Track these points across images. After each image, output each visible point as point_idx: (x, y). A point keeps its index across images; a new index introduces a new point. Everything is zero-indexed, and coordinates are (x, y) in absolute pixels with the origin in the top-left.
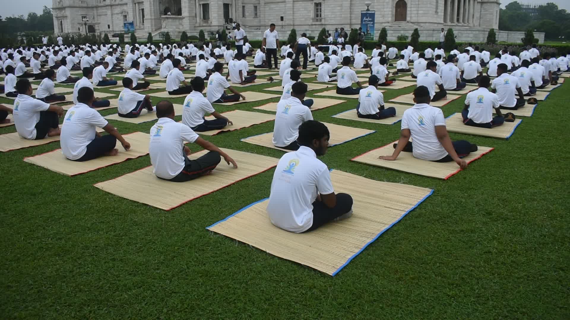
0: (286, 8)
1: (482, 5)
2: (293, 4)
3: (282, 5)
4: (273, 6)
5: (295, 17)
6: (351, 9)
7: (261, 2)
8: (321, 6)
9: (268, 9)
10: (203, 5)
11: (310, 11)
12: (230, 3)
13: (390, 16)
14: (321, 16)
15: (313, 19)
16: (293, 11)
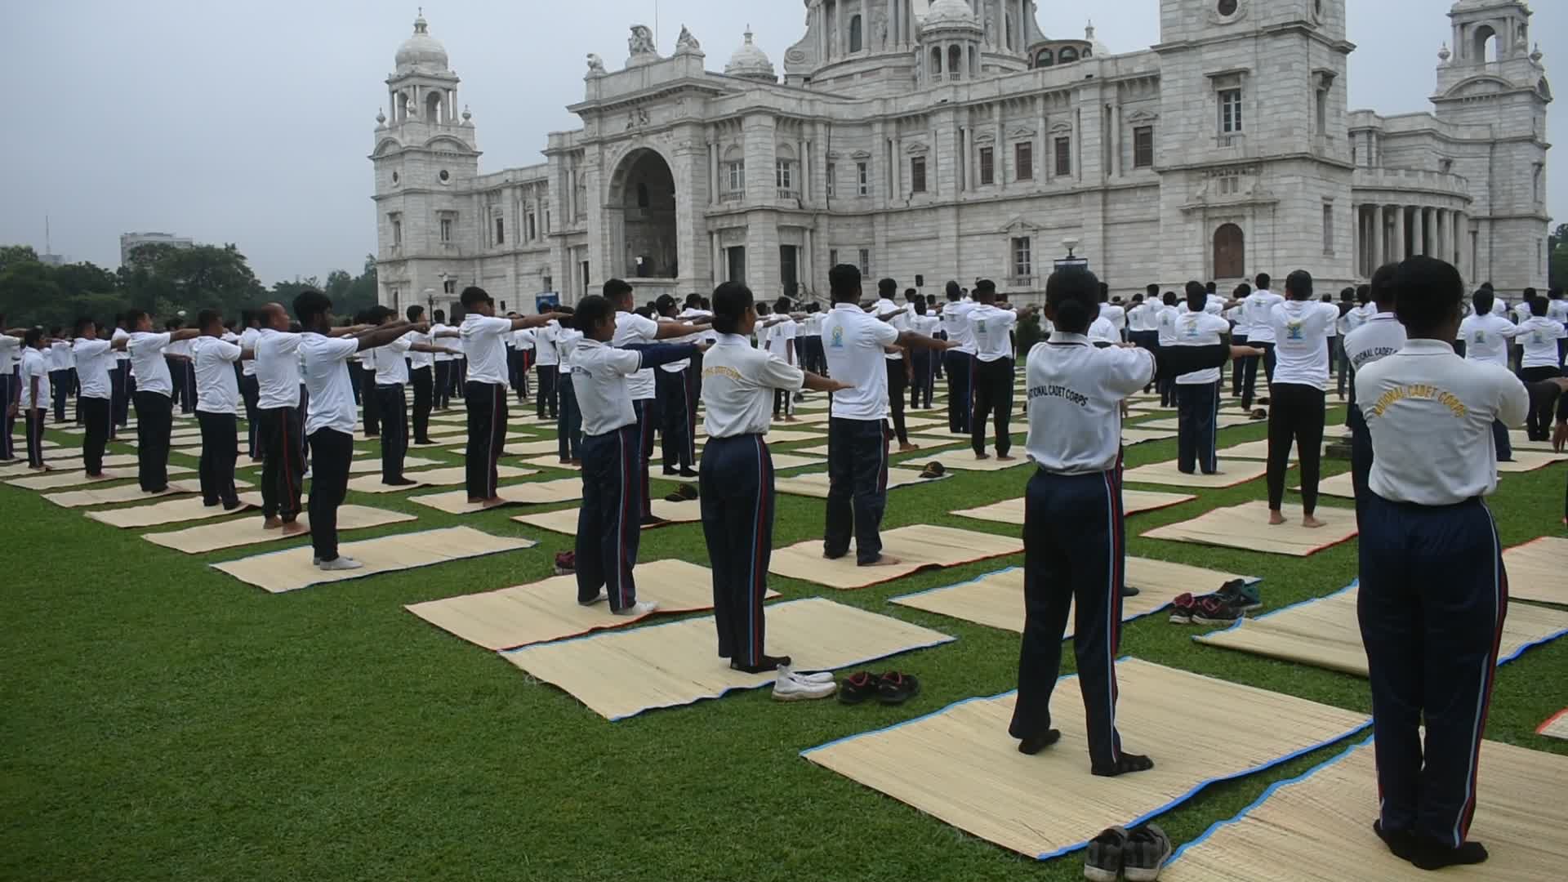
0: (941, 253)
1: (1492, 228)
2: (958, 242)
3: (930, 246)
4: (907, 248)
5: (963, 276)
6: (1105, 251)
7: (877, 239)
8: (1028, 247)
9: (895, 256)
10: (731, 250)
11: (1002, 258)
12: (799, 244)
13: (1200, 266)
14: (1028, 272)
15: (1008, 279)
16: (959, 261)
